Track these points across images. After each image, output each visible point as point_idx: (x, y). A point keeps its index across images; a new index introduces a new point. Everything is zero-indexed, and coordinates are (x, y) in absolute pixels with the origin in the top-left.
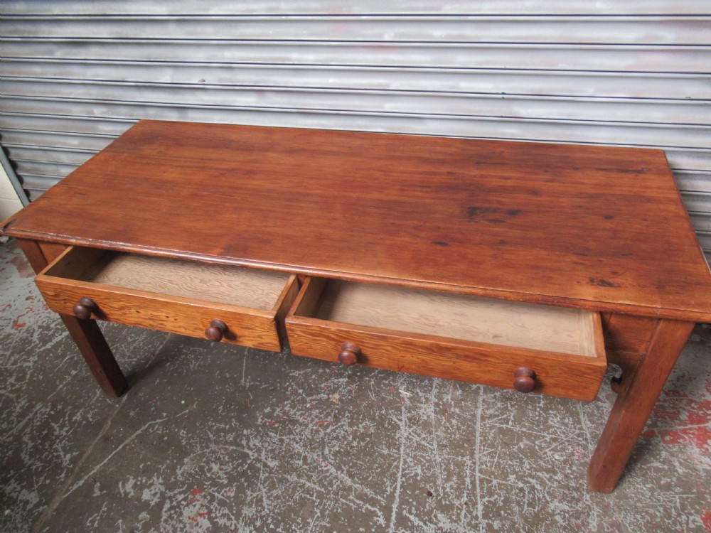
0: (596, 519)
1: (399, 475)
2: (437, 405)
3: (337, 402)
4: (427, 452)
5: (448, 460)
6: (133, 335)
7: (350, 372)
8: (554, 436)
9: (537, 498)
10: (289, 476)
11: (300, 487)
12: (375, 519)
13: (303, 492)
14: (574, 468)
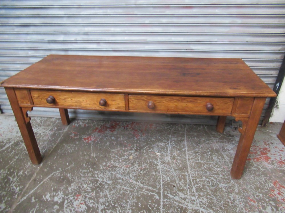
0: (237, 188)
1: (161, 181)
2: (171, 156)
3: (132, 159)
4: (170, 172)
5: (179, 174)
6: (42, 142)
7: (135, 148)
8: (216, 163)
9: (214, 184)
10: (117, 186)
11: (122, 189)
12: (155, 197)
13: (123, 191)
14: (226, 172)
